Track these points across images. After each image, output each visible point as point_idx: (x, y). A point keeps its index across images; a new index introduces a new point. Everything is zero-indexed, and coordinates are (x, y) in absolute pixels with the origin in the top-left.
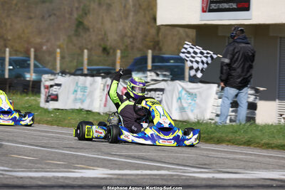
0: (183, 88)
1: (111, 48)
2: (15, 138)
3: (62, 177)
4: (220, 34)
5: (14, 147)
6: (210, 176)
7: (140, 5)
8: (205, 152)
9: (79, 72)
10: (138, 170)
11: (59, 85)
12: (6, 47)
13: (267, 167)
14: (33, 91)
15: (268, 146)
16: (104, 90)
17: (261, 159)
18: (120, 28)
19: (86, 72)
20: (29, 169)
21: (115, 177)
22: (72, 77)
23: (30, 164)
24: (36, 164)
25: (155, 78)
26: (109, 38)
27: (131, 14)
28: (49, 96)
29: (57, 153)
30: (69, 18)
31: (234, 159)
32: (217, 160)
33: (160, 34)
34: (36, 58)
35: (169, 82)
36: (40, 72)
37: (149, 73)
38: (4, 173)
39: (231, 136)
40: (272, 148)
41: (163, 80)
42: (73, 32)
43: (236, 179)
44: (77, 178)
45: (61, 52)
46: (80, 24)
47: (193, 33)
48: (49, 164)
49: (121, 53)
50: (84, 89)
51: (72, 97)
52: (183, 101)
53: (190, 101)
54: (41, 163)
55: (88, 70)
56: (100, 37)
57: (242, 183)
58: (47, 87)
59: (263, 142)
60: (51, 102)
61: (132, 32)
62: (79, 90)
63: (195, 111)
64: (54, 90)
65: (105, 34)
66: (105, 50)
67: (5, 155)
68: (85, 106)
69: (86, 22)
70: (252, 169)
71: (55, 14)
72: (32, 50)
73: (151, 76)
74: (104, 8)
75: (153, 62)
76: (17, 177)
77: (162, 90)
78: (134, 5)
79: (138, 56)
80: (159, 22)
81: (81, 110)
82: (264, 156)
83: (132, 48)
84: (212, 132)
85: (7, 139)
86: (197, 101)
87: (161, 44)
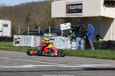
0: (60, 39)
3: (18, 68)
4: (72, 20)
6: (67, 66)
7: (48, 12)
8: (67, 59)
9: (27, 34)
10: (43, 65)
13: (87, 64)
14: (11, 41)
15: (88, 57)
16: (34, 40)
17: (85, 61)
19: (29, 34)
20: (7, 65)
21: (36, 67)
22: (24, 35)
24: (9, 63)
25: (51, 35)
26: (37, 23)
27: (45, 15)
28: (16, 42)
29: (17, 60)
30: (24, 17)
31: (76, 61)
32: (70, 61)
35: (56, 37)
39: (76, 54)
40: (89, 57)
41: (54, 36)
42: (25, 21)
43: (76, 67)
44: (23, 68)
45: (20, 28)
46: (27, 19)
48: (14, 64)
51: (24, 42)
53: (63, 43)
54: (11, 63)
55: (29, 33)
57: (77, 69)
58: (15, 39)
59: (86, 55)
60: (17, 44)
62: (26, 40)
64: (18, 40)
66: (36, 26)
69: (29, 18)
70: (82, 64)
71: (19, 16)
73: (50, 35)
75: (51, 30)
76: (2, 68)
77: (53, 39)
78: (46, 12)
79: (47, 28)
80: (52, 17)
81: (27, 46)
83: (45, 26)
84: (70, 53)
85: (1, 56)
86: (65, 43)
87: (54, 25)
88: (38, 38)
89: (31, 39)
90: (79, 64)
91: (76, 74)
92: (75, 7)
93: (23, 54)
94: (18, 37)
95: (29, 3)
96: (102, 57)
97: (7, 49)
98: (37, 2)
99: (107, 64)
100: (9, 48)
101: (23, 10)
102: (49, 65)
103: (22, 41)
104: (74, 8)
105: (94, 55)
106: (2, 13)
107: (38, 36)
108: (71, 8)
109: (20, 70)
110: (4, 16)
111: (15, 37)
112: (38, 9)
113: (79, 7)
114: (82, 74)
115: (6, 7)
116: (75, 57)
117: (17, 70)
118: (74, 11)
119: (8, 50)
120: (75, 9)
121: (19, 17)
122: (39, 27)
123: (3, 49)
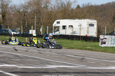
2: (89, 56)
3: (104, 69)
5: (89, 59)
11: (106, 39)
14: (97, 41)
20: (93, 66)
22: (110, 36)
23: (94, 65)
24: (96, 64)
28: (102, 42)
30: (110, 16)
38: (84, 67)
42: (112, 21)
44: (109, 69)
46: (114, 18)
58: (102, 39)
60: (103, 44)
64: (104, 40)
67: (85, 62)
76: (89, 69)
81: (113, 47)
85: (86, 56)
93: (109, 55)
94: (104, 37)
100: (95, 49)
101: (109, 10)
103: (109, 42)
106: (88, 12)
109: (107, 72)
110: (89, 16)
111: (101, 37)
115: (92, 6)
117: (103, 72)
119: (94, 51)
121: (105, 16)
123: (89, 50)
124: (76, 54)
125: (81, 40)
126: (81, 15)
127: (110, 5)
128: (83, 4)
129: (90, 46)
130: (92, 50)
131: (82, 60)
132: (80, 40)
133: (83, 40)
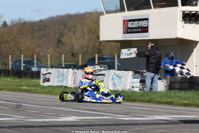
0: (115, 74)
1: (76, 53)
4: (133, 45)
6: (130, 119)
7: (91, 31)
8: (127, 107)
9: (60, 66)
11: (50, 73)
12: (21, 54)
13: (159, 114)
14: (36, 77)
15: (160, 103)
16: (73, 75)
17: (156, 110)
18: (81, 42)
19: (63, 66)
21: (81, 120)
22: (57, 69)
23: (36, 115)
24: (39, 114)
25: (100, 68)
26: (75, 48)
27: (86, 35)
28: (45, 79)
29: (50, 109)
30: (54, 38)
32: (133, 110)
33: (102, 45)
34: (37, 60)
35: (107, 71)
36: (40, 67)
37: (96, 66)
38: (23, 120)
39: (140, 98)
40: (162, 104)
41: (104, 70)
42: (56, 46)
43: (144, 120)
44: (61, 122)
45: (50, 56)
46: (59, 41)
47: (119, 44)
48: (46, 114)
49: (82, 56)
50: (63, 75)
51: (57, 79)
52: (115, 80)
53: (118, 80)
54: (42, 114)
55: (65, 65)
56: (70, 48)
57: (146, 122)
58: (44, 75)
59: (157, 100)
60: (46, 82)
61: (87, 45)
62: (60, 75)
63: (122, 85)
64: (47, 76)
65: (73, 46)
66: (73, 54)
67: (24, 110)
68: (64, 84)
69: (63, 40)
70: (152, 115)
71: (46, 36)
72: (35, 55)
73: (98, 67)
74: (72, 32)
75: (98, 60)
76: (30, 122)
77: (104, 75)
78: (88, 31)
79: (90, 57)
80: (101, 39)
81: (62, 86)
82: (158, 108)
83: (87, 53)
84: (130, 96)
85: (24, 102)
86: (122, 80)
87: (102, 50)
88: (80, 72)
89: (69, 75)
90: (147, 115)
91: (145, 130)
92: (137, 24)
94: (47, 71)
95: (62, 17)
96: (181, 102)
97: (32, 90)
98: (74, 15)
99: (191, 115)
100: (35, 90)
101: (52, 28)
102: (101, 116)
104: (135, 25)
105: (169, 100)
106: (19, 32)
107: (79, 70)
108: (130, 25)
110: (22, 38)
111: (43, 71)
112: (75, 26)
113: (143, 24)
114: (155, 131)
115: (25, 23)
116: (139, 103)
118: (136, 30)
119: (34, 93)
120: (137, 26)
121: (45, 38)
122: (80, 55)
123: (26, 91)
124: (8, 99)
125: (12, 75)
126: (9, 37)
127: (54, 20)
128: (12, 21)
129: (27, 85)
130: (30, 92)
131: (18, 108)
132: (10, 76)
133: (15, 76)
